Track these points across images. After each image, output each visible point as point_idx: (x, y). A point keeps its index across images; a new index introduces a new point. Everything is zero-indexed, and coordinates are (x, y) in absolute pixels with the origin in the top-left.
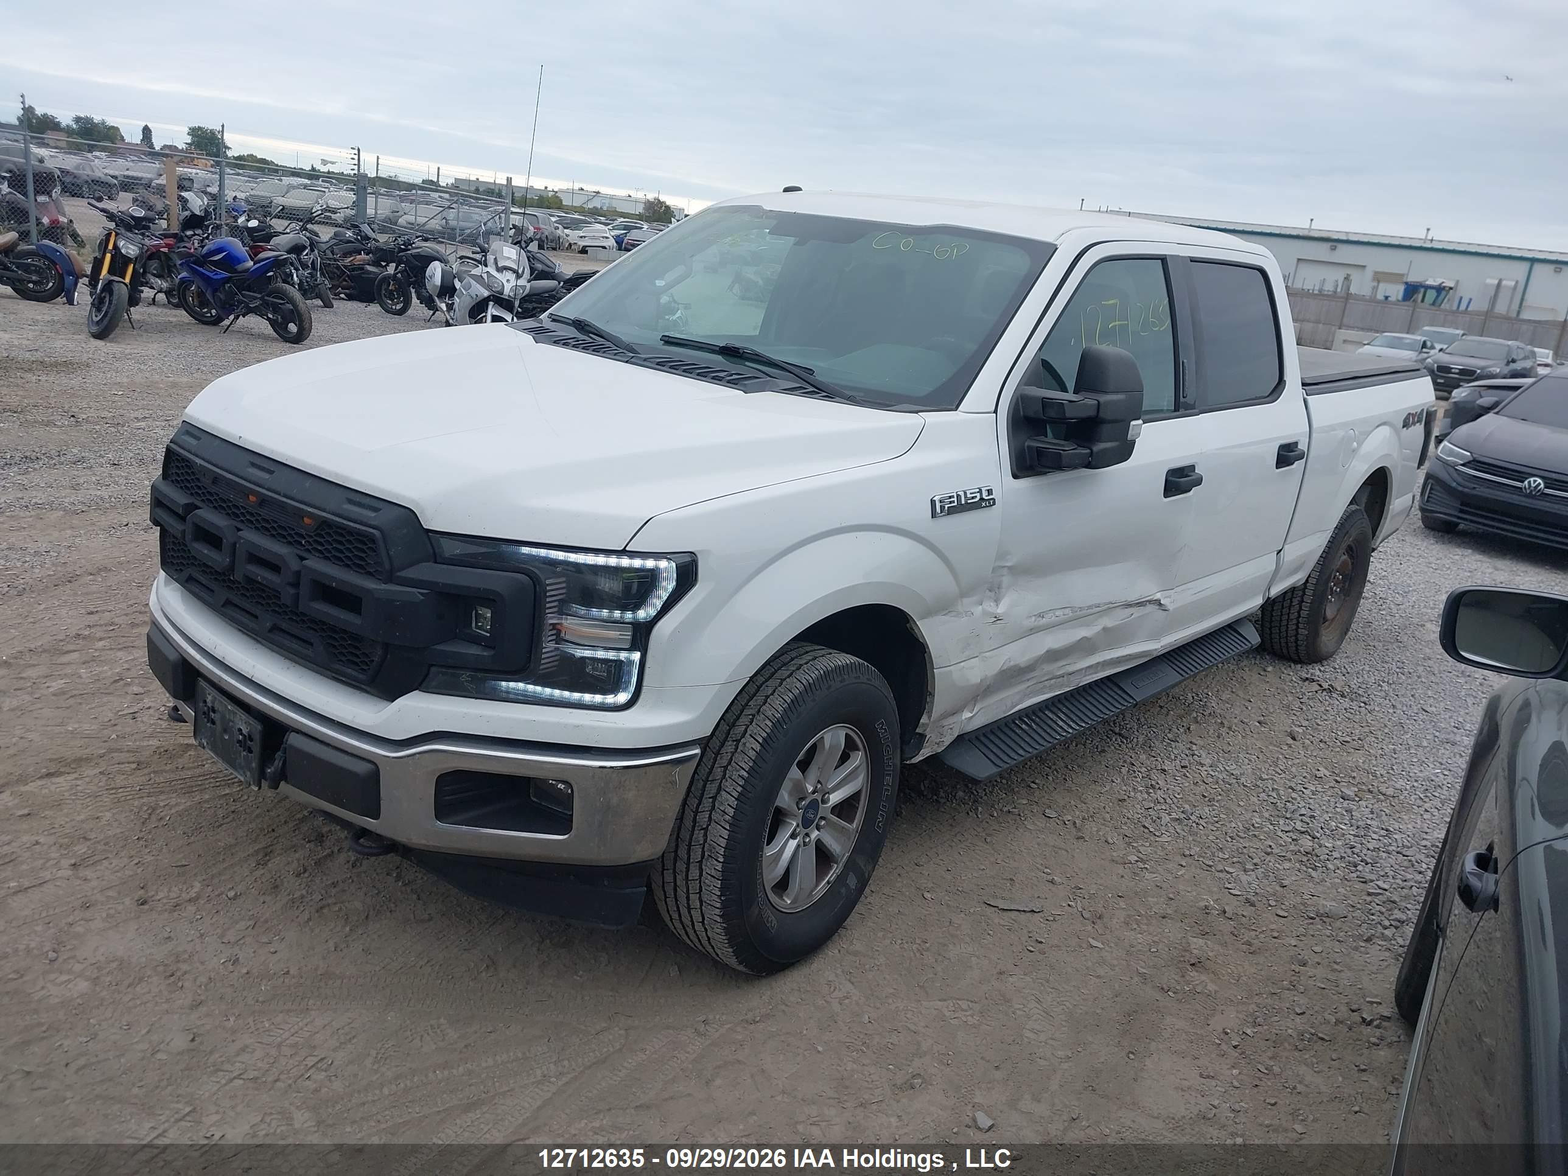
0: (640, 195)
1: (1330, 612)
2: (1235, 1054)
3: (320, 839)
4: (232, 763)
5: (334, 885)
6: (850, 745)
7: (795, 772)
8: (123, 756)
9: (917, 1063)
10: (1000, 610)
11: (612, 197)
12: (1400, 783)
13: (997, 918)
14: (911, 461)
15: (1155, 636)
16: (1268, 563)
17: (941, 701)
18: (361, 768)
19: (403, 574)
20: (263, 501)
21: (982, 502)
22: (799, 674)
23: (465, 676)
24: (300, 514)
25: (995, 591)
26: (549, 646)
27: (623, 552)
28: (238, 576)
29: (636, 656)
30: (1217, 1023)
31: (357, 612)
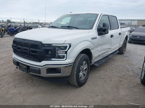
0: (50, 22)
1: (124, 49)
2: (127, 89)
3: (32, 79)
4: (24, 71)
5: (35, 83)
6: (86, 63)
7: (81, 66)
8: (10, 74)
9: (97, 93)
10: (98, 49)
11: (47, 23)
12: (134, 64)
13: (101, 79)
14: (89, 34)
15: (110, 52)
16: (119, 44)
17: (93, 58)
18: (38, 69)
19: (41, 48)
20: (25, 44)
21: (96, 38)
22: (81, 56)
23: (48, 58)
24: (29, 44)
25: (97, 47)
26: (57, 55)
27: (64, 44)
28: (23, 52)
29: (66, 55)
30: (125, 86)
31: (37, 53)
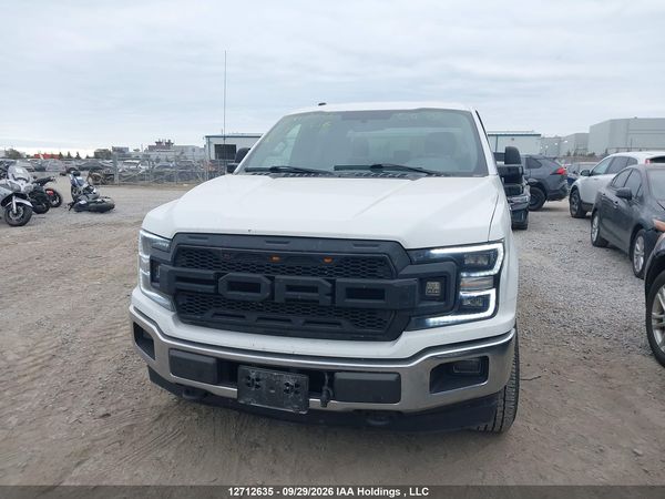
18: (392, 378)
24: (322, 258)
27: (487, 242)
29: (492, 292)
31: (382, 298)
